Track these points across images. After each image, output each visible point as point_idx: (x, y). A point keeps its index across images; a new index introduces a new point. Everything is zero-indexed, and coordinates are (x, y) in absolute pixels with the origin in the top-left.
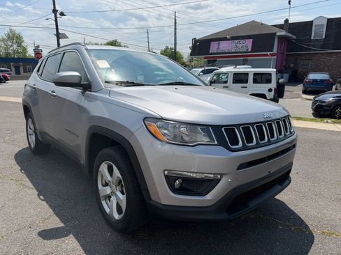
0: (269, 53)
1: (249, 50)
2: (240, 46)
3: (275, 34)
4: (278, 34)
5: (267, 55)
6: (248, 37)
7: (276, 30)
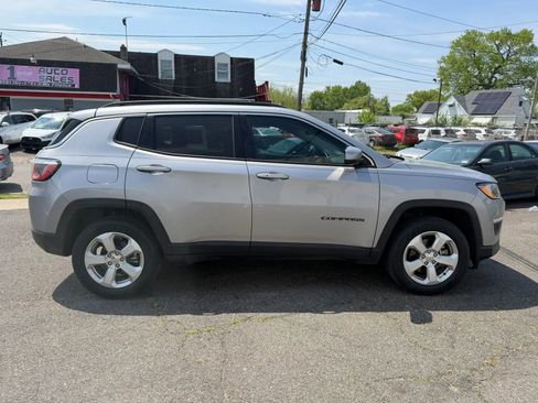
0: (111, 94)
1: (77, 86)
2: (58, 78)
3: (116, 65)
4: (119, 66)
5: (108, 97)
6: (72, 65)
7: (114, 60)
